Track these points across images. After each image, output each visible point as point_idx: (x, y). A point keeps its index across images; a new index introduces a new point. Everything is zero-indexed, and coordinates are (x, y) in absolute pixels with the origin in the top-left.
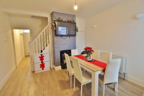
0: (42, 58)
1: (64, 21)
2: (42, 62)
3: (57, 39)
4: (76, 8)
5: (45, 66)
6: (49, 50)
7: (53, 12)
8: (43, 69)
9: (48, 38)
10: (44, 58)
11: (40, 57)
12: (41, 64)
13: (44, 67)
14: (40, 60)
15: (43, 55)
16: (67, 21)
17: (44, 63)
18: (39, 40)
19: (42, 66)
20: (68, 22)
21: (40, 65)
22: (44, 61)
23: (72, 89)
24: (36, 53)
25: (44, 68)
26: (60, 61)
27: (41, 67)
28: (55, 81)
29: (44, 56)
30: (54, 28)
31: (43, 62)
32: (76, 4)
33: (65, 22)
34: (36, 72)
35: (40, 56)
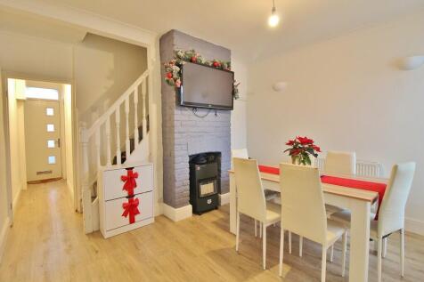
0: (130, 181)
1: (203, 62)
2: (131, 196)
3: (182, 117)
4: (274, 21)
5: (139, 208)
6: (148, 154)
7: (173, 31)
8: (132, 221)
9: (144, 115)
10: (137, 180)
11: (123, 178)
12: (127, 201)
13: (138, 212)
14: (125, 188)
15: (134, 171)
16: (211, 64)
17: (137, 199)
18: (118, 120)
19: (131, 210)
20: (214, 66)
21: (125, 206)
22: (136, 191)
23: (267, 271)
24: (103, 163)
25: (137, 218)
26: (188, 187)
27: (125, 215)
28: (195, 256)
29: (136, 175)
30: (175, 81)
31: (134, 196)
32: (274, 10)
33: (206, 65)
34: (107, 235)
35: (125, 173)
